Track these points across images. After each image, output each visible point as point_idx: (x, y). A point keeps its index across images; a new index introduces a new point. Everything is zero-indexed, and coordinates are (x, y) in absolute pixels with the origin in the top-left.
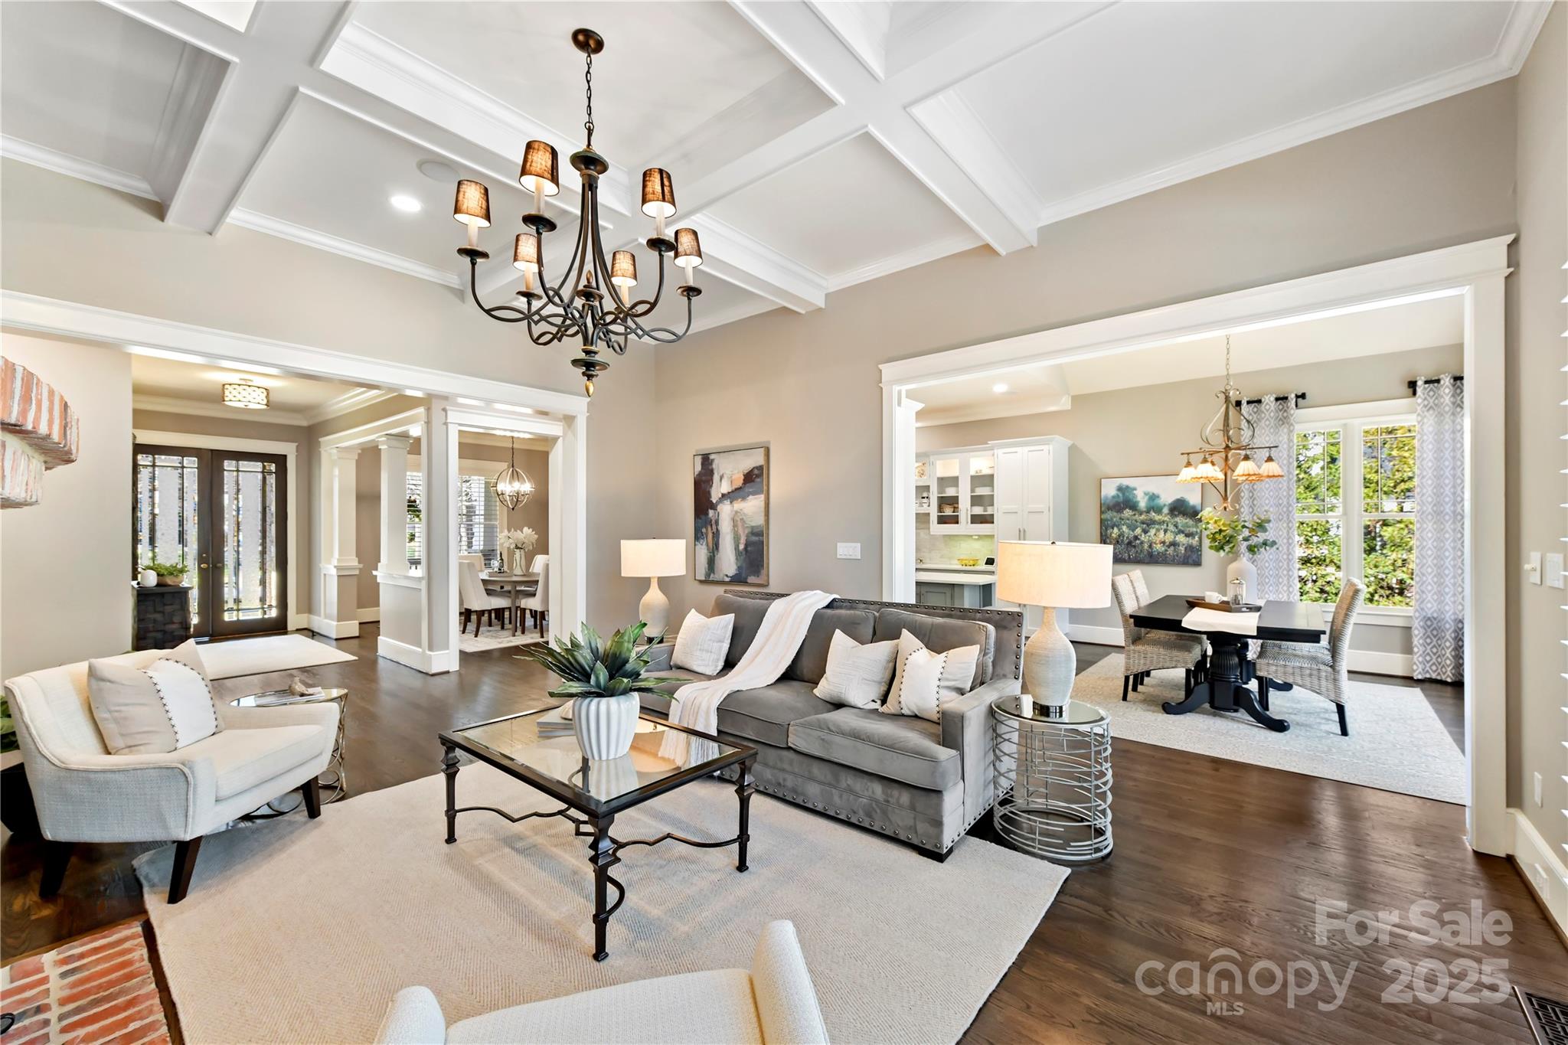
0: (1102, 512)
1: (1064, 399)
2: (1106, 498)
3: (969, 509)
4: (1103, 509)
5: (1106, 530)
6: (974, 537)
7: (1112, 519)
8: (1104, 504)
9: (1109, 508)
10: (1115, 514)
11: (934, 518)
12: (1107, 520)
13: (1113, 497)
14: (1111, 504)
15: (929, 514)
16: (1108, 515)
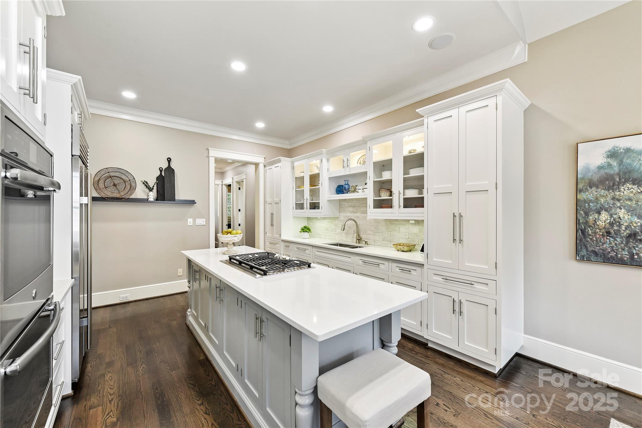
0: (578, 191)
1: (518, 49)
2: (587, 169)
3: (402, 192)
4: (580, 186)
5: (587, 214)
6: (411, 222)
7: (597, 199)
8: (583, 179)
9: (591, 184)
10: (603, 192)
11: (370, 203)
12: (589, 201)
13: (600, 168)
14: (596, 178)
15: (366, 198)
16: (589, 195)
